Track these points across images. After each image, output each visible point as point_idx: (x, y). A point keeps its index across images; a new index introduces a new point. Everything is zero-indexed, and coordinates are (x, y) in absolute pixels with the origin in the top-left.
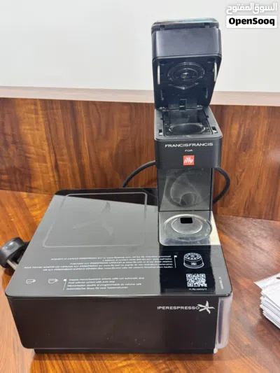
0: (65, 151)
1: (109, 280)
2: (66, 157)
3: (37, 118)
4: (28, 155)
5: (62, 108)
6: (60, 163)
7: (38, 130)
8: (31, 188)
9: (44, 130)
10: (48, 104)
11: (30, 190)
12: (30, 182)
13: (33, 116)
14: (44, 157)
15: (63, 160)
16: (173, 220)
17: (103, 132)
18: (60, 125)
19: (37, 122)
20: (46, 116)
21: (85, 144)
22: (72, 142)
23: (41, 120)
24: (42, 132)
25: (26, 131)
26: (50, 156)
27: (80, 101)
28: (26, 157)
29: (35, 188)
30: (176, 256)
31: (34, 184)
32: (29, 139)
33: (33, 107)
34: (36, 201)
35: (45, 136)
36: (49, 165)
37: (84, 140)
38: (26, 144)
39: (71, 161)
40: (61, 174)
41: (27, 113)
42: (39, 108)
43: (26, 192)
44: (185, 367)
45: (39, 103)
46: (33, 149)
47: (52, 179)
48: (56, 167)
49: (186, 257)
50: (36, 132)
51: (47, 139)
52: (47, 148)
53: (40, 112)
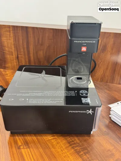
0: (22, 50)
1: (47, 100)
2: (22, 53)
3: (10, 35)
4: (5, 52)
5: (22, 30)
6: (19, 56)
7: (10, 40)
8: (5, 67)
9: (13, 40)
10: (15, 28)
11: (5, 68)
12: (5, 64)
13: (8, 33)
14: (12, 53)
15: (21, 55)
16: (74, 78)
17: (40, 42)
18: (21, 38)
19: (10, 36)
20: (14, 33)
21: (31, 47)
22: (25, 46)
23: (12, 35)
24: (12, 41)
25: (4, 40)
26: (15, 53)
27: (30, 27)
28: (4, 52)
29: (7, 67)
30: (76, 91)
31: (7, 66)
32: (5, 44)
33: (8, 29)
34: (7, 73)
35: (13, 43)
36: (14, 56)
37: (31, 46)
38: (4, 47)
39: (25, 55)
40: (20, 61)
41: (5, 32)
42: (11, 29)
43: (3, 69)
44: (79, 140)
45: (11, 27)
46: (7, 49)
47: (15, 63)
48: (18, 57)
49: (81, 92)
50: (9, 41)
51: (14, 44)
52: (13, 48)
53: (11, 32)
